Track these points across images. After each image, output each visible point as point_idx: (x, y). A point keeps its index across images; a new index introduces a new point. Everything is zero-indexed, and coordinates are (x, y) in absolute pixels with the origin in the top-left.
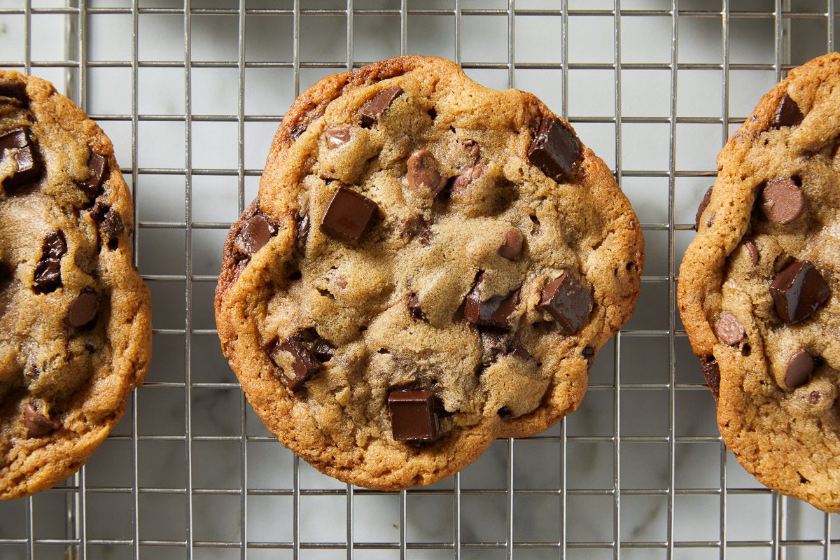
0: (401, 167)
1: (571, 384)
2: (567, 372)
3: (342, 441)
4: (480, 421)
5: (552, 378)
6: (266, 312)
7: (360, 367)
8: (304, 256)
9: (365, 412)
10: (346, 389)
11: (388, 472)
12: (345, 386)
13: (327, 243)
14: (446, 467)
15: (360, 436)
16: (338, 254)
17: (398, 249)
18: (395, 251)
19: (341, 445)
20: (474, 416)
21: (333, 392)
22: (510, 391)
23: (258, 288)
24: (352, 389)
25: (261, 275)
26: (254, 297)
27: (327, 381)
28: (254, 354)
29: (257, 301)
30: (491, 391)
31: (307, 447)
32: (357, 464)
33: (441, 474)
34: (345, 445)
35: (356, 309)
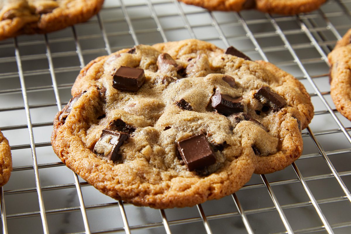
0: (154, 68)
1: (292, 135)
2: (286, 128)
3: (152, 177)
4: (242, 151)
5: (279, 137)
6: (86, 134)
7: (154, 138)
8: (105, 102)
9: (163, 162)
10: (148, 147)
11: (188, 187)
12: (147, 145)
13: (118, 94)
14: (228, 179)
15: (163, 175)
16: (126, 98)
17: (163, 90)
18: (161, 91)
19: (152, 180)
20: (237, 147)
21: (139, 150)
22: (254, 131)
23: (79, 121)
24: (152, 148)
25: (80, 112)
26: (77, 126)
27: (134, 145)
28: (82, 149)
29: (80, 128)
30: (243, 135)
31: (129, 183)
32: (166, 189)
33: (226, 183)
34: (155, 180)
35: (144, 115)
